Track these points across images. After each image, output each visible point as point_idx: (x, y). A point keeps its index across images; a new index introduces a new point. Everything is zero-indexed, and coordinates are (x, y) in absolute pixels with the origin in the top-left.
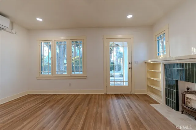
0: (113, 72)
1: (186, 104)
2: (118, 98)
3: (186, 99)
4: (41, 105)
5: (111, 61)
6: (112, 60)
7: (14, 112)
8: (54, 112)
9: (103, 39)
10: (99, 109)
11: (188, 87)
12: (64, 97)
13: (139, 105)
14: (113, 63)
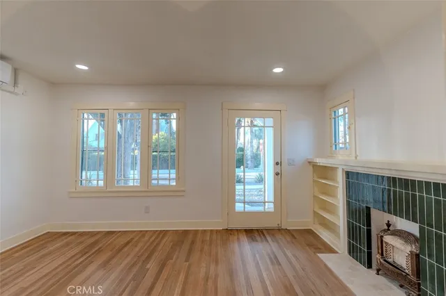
0: (242, 169)
1: (384, 255)
2: (252, 239)
3: (384, 245)
4: (81, 259)
5: (239, 146)
6: (240, 142)
7: (19, 280)
8: (113, 277)
9: (222, 110)
10: (212, 267)
11: (388, 221)
12: (133, 239)
13: (294, 256)
14: (242, 150)
